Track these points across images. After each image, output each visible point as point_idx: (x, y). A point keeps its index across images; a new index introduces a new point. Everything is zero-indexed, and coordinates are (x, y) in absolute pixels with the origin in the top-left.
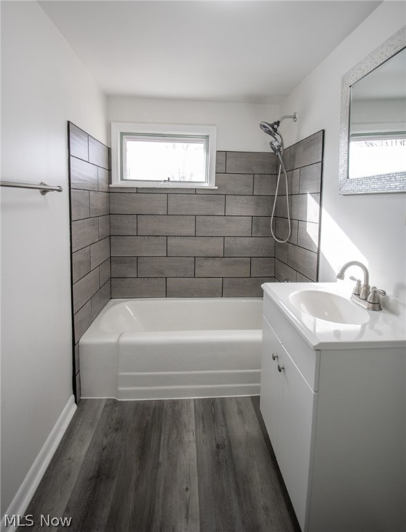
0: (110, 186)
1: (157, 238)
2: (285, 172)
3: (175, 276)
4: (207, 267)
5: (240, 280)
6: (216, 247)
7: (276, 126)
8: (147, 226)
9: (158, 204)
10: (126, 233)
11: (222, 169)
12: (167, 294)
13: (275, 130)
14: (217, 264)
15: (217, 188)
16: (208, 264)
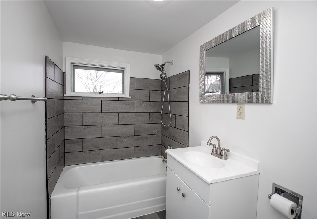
0: (65, 95)
1: (95, 127)
2: (168, 90)
3: (107, 148)
4: (125, 142)
5: (144, 148)
6: (130, 130)
7: (163, 67)
8: (89, 119)
9: (95, 107)
10: (75, 124)
11: (133, 87)
12: (102, 159)
13: (163, 68)
14: (131, 139)
15: (130, 97)
16: (126, 140)
